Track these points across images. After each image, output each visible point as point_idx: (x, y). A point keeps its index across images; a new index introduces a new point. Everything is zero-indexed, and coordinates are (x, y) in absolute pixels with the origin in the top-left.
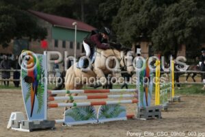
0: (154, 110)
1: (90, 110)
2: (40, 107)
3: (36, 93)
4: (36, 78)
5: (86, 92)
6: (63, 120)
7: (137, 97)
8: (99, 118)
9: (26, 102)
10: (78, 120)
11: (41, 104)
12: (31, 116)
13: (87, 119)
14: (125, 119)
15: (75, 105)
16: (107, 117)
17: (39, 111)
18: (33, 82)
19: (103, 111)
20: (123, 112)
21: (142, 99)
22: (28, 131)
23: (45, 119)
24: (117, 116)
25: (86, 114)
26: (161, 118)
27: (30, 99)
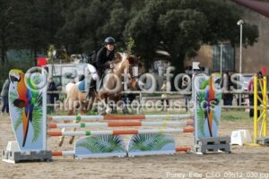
1: (115, 141)
2: (36, 136)
3: (30, 118)
4: (30, 102)
5: (105, 119)
6: (74, 152)
7: (193, 125)
8: (130, 150)
9: (16, 129)
10: (97, 152)
11: (37, 132)
12: (23, 145)
13: (110, 151)
14: (174, 152)
15: (88, 134)
16: (143, 149)
17: (34, 139)
18: (26, 107)
19: (136, 142)
20: (170, 144)
22: (13, 162)
23: (44, 149)
24: (159, 148)
25: (108, 145)
26: (230, 152)
27: (21, 126)
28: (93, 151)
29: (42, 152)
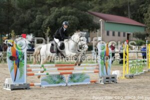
0: (110, 78)
1: (61, 78)
2: (21, 75)
3: (18, 66)
4: (18, 58)
5: (56, 66)
6: (40, 84)
7: (98, 69)
8: (68, 83)
9: (11, 72)
11: (22, 73)
12: (15, 81)
13: (58, 83)
14: (89, 83)
15: (48, 74)
16: (74, 82)
17: (20, 77)
18: (16, 60)
19: (71, 78)
20: (88, 79)
21: (102, 70)
22: (10, 90)
23: (25, 82)
24: (82, 81)
25: (57, 80)
26: (116, 83)
27: (13, 70)
28: (50, 83)
29: (25, 84)
